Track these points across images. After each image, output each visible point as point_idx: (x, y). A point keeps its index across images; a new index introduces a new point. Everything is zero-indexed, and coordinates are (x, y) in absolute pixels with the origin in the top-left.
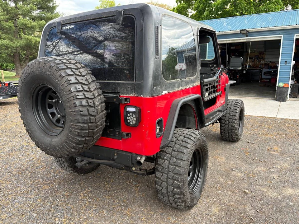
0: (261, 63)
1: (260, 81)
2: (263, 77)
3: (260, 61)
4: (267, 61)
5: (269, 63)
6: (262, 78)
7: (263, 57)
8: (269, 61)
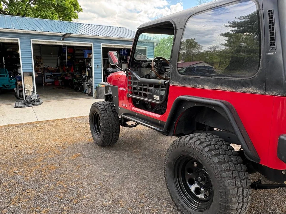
0: (40, 67)
1: (43, 85)
2: (47, 80)
3: (39, 65)
4: (45, 65)
5: (47, 67)
6: (45, 81)
7: (40, 62)
8: (46, 66)
